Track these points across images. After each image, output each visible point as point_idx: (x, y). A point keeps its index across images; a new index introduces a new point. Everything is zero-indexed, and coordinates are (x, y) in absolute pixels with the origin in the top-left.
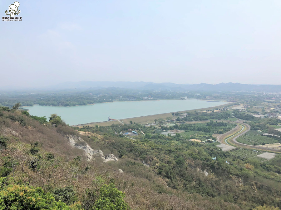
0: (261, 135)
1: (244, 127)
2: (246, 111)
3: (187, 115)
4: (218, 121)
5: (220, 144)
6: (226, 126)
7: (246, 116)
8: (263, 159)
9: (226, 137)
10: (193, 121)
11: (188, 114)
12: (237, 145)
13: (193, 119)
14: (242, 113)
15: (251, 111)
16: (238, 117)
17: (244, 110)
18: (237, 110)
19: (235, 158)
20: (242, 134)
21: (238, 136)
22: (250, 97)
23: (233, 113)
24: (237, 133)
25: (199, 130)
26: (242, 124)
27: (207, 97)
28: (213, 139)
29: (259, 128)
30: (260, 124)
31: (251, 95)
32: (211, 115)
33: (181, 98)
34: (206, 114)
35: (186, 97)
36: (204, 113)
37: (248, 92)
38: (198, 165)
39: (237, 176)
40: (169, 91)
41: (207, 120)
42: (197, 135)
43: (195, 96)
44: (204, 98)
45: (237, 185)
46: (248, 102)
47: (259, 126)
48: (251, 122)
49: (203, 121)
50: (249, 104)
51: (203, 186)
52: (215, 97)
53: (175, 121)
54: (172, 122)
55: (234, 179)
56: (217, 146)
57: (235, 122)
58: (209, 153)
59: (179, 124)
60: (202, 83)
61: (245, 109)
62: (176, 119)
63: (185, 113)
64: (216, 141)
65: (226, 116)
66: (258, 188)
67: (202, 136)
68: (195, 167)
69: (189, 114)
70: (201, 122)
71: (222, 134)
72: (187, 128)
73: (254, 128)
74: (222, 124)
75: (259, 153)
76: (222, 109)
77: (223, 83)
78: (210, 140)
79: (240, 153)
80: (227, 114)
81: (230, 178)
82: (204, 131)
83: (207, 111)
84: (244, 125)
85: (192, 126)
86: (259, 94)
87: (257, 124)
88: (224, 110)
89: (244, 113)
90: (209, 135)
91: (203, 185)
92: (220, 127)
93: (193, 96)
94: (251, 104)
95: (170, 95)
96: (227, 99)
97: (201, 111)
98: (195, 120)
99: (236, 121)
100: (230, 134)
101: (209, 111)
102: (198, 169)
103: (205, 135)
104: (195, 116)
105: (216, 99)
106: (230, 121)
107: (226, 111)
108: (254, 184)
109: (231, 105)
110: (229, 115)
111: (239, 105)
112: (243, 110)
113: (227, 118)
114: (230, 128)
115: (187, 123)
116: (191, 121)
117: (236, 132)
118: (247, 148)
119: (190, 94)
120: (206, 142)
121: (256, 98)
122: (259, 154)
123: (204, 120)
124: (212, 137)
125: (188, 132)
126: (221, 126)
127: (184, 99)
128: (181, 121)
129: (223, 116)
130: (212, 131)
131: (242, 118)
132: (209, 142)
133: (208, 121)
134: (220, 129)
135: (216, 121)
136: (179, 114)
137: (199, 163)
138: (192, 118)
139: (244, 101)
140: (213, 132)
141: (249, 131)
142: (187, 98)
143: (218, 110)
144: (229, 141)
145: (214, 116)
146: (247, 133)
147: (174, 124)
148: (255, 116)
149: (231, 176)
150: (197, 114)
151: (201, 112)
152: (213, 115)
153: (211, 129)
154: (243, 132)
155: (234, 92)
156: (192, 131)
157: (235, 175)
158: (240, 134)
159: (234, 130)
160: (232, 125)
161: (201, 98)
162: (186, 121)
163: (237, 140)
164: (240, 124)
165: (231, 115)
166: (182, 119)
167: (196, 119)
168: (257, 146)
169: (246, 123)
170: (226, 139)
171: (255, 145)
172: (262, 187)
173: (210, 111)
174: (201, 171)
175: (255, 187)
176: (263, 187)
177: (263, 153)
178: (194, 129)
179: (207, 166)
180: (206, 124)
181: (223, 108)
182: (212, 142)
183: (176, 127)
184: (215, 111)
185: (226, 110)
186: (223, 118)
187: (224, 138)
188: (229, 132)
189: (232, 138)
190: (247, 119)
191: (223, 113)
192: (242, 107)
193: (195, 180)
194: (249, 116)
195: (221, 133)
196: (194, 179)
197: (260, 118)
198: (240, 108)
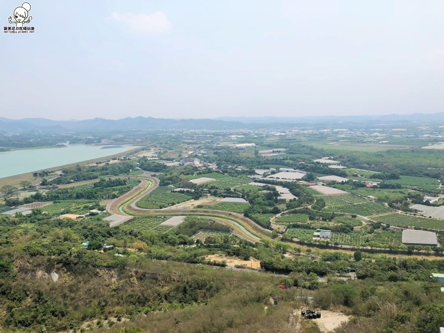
0: (172, 192)
1: (151, 183)
2: (157, 159)
3: (63, 174)
4: (114, 178)
5: (110, 215)
6: (125, 184)
7: (155, 166)
8: (168, 227)
9: (122, 202)
10: (72, 182)
11: (63, 172)
12: (136, 212)
13: (72, 179)
14: (150, 162)
15: (165, 158)
16: (145, 169)
17: (155, 157)
18: (144, 157)
19: (126, 234)
20: (146, 194)
21: (140, 198)
22: (167, 138)
23: (138, 163)
24: (140, 193)
25: (79, 196)
26: (149, 178)
27: (103, 141)
28: (99, 210)
29: (170, 181)
30: (172, 175)
31: (167, 134)
32: (103, 169)
33: (57, 145)
34: (95, 168)
35: (68, 142)
36: (92, 167)
37: (164, 130)
38: (39, 265)
39: (109, 267)
40: (37, 133)
41: (96, 178)
42: (73, 206)
43: (83, 139)
44: (97, 142)
45: (107, 282)
46: (163, 145)
47: (170, 179)
48: (162, 173)
49: (89, 181)
50: (163, 148)
51: (46, 301)
52: (116, 140)
53: (38, 187)
54: (31, 188)
55: (103, 274)
56: (104, 219)
57: (139, 177)
58: (84, 235)
59: (44, 192)
60: (96, 118)
61: (157, 156)
62: (41, 183)
63: (58, 170)
64: (104, 211)
65: (127, 168)
66: (139, 280)
67: (82, 206)
68: (33, 271)
69: (66, 171)
70: (85, 184)
71: (116, 199)
72: (58, 197)
73: (164, 184)
74: (119, 183)
75: (165, 218)
76: (123, 158)
77: (129, 118)
78: (94, 211)
79: (138, 224)
80: (128, 166)
81: (96, 274)
82: (88, 198)
83: (97, 163)
84: (152, 180)
85: (67, 192)
86: (178, 132)
87: (169, 176)
88: (126, 160)
89: (154, 162)
90: (94, 204)
91: (47, 299)
92: (114, 187)
93: (80, 140)
94: (166, 147)
95: (39, 139)
96: (133, 143)
97: (88, 163)
98: (77, 181)
99: (142, 175)
100: (128, 196)
101: (101, 163)
102: (40, 273)
103: (87, 205)
104: (76, 174)
105: (117, 143)
106: (132, 176)
107: (129, 161)
108: (133, 274)
109: (137, 151)
110: (132, 167)
111: (149, 149)
112: (153, 157)
113: (129, 171)
114: (130, 188)
115: (61, 187)
116: (69, 183)
117: (138, 193)
118: (149, 215)
119: (75, 137)
120: (86, 216)
121: (174, 138)
122: (164, 221)
123: (91, 179)
124: (99, 206)
125: (59, 202)
126: (117, 185)
127: (63, 146)
128: (51, 185)
129: (122, 169)
130: (99, 196)
131: (150, 170)
132: (93, 214)
133: (97, 181)
134: (114, 190)
135: (110, 179)
136: (46, 173)
137: (40, 262)
138: (70, 177)
139: (157, 144)
140: (103, 197)
141: (157, 188)
142: (70, 143)
143: (116, 161)
144: (125, 208)
145: (108, 171)
146: (153, 191)
147: (34, 193)
148: (168, 165)
149: (98, 270)
150: (79, 170)
151: (88, 165)
152: (106, 169)
153: (99, 193)
154: (148, 191)
155: (145, 131)
156: (67, 201)
157: (105, 267)
158: (144, 194)
159: (136, 190)
160: (134, 182)
161: (93, 143)
162: (59, 184)
163: (137, 205)
164: (147, 179)
165: (135, 167)
166: (51, 181)
167: (77, 179)
168: (164, 209)
169: (154, 176)
170: (122, 205)
171: (161, 208)
172: (144, 276)
173: (103, 162)
174: (45, 275)
175: (135, 278)
176: (147, 275)
177: (170, 218)
178: (70, 197)
179: (58, 264)
180: (93, 186)
181: (125, 156)
182: (97, 214)
183: (38, 198)
184: (112, 162)
185: (129, 159)
186: (122, 172)
187: (119, 205)
188: (128, 193)
189: (131, 203)
190: (157, 171)
191: (123, 164)
192: (153, 152)
193: (30, 296)
194: (160, 165)
195: (114, 197)
196: (28, 293)
197: (174, 167)
198: (150, 155)
